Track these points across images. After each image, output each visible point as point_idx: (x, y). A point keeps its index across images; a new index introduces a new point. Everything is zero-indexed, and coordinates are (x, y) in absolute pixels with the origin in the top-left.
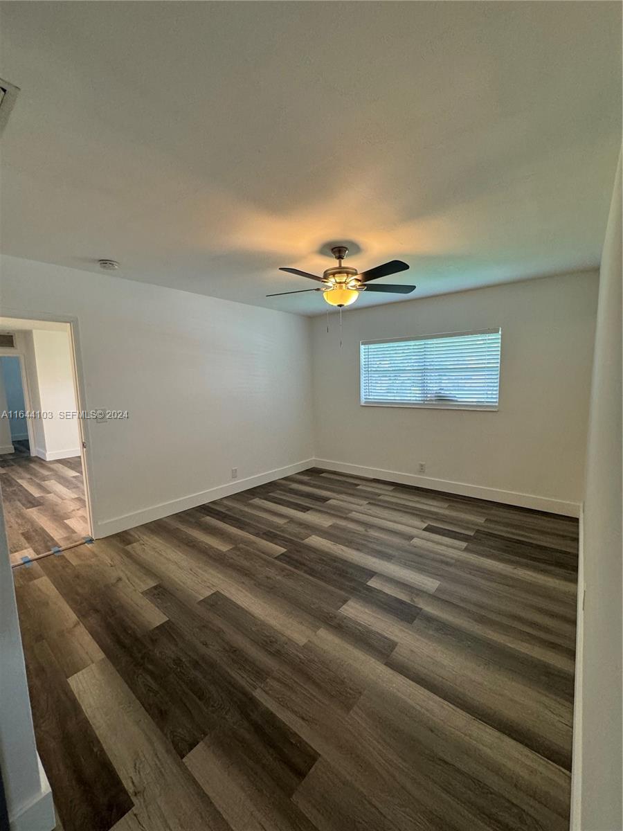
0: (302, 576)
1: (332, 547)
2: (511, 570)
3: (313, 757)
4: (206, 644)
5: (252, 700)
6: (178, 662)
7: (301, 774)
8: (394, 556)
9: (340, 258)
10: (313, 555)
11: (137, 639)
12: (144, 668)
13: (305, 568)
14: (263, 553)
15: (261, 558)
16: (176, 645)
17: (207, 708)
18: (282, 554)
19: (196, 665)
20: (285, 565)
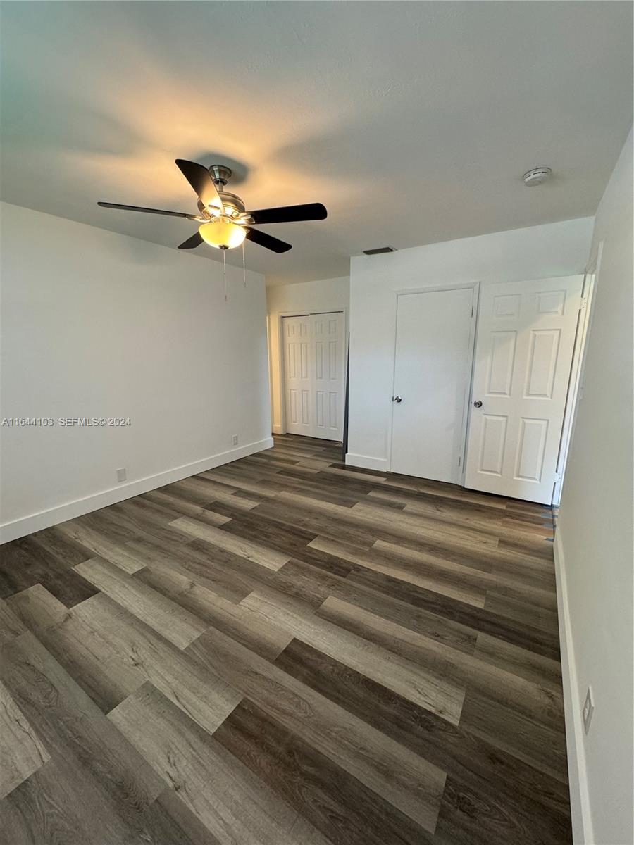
0: (287, 521)
1: (253, 553)
8: (188, 545)
10: (277, 541)
13: (284, 528)
14: (333, 540)
15: (331, 535)
18: (311, 540)
20: (305, 529)
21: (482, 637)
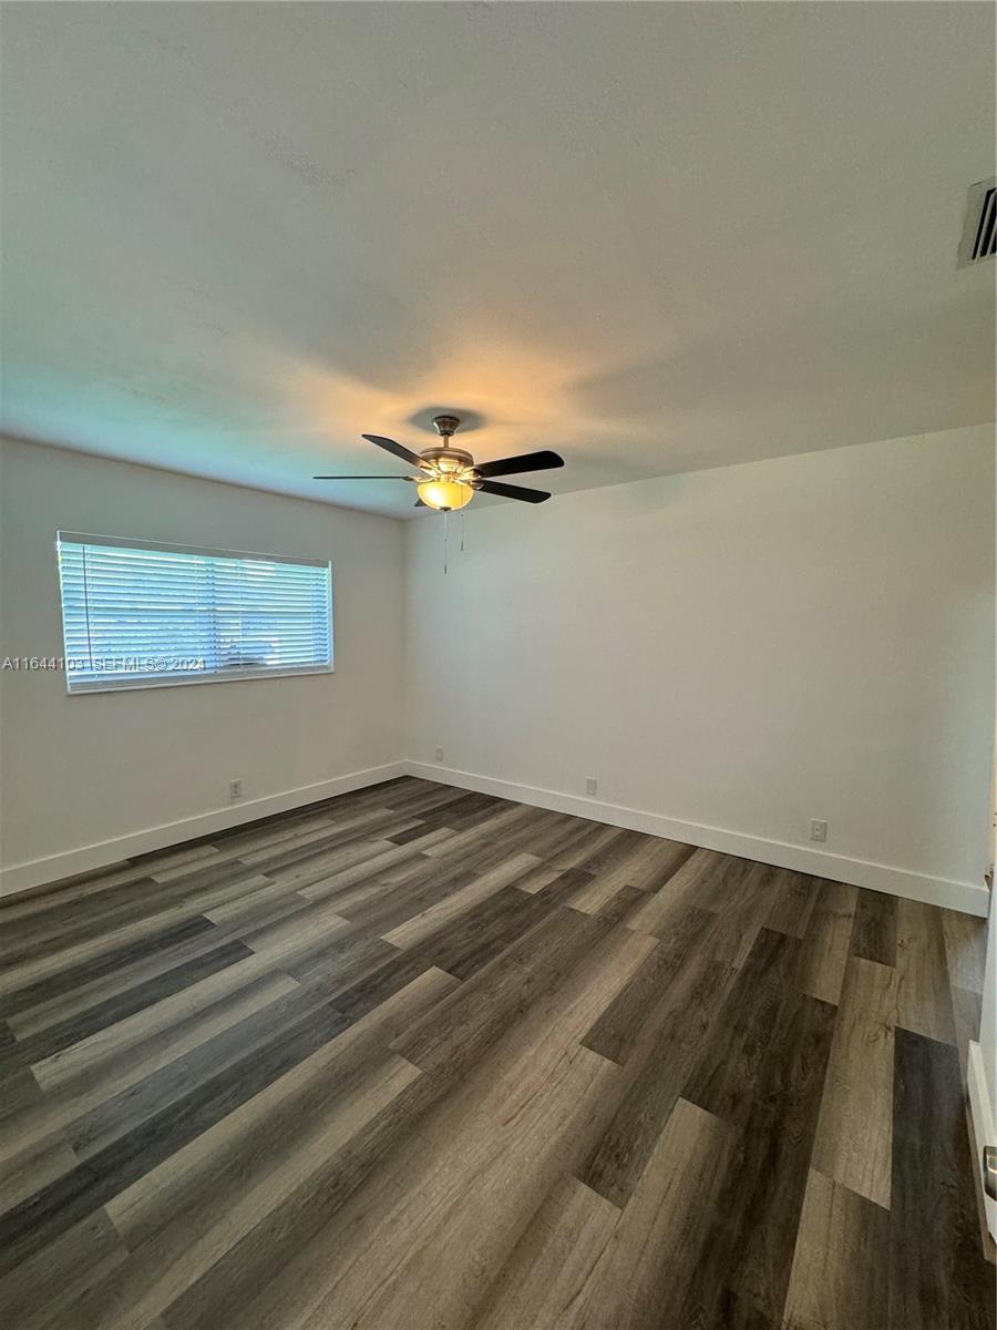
2: (498, 821)
3: (766, 932)
4: (704, 1027)
5: (747, 970)
6: (749, 1050)
7: (783, 937)
9: (446, 434)
11: (748, 1130)
12: (786, 1089)
16: (724, 1063)
17: (781, 1001)
18: (448, 970)
19: (739, 1029)
21: (69, 1162)
